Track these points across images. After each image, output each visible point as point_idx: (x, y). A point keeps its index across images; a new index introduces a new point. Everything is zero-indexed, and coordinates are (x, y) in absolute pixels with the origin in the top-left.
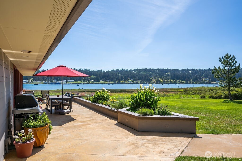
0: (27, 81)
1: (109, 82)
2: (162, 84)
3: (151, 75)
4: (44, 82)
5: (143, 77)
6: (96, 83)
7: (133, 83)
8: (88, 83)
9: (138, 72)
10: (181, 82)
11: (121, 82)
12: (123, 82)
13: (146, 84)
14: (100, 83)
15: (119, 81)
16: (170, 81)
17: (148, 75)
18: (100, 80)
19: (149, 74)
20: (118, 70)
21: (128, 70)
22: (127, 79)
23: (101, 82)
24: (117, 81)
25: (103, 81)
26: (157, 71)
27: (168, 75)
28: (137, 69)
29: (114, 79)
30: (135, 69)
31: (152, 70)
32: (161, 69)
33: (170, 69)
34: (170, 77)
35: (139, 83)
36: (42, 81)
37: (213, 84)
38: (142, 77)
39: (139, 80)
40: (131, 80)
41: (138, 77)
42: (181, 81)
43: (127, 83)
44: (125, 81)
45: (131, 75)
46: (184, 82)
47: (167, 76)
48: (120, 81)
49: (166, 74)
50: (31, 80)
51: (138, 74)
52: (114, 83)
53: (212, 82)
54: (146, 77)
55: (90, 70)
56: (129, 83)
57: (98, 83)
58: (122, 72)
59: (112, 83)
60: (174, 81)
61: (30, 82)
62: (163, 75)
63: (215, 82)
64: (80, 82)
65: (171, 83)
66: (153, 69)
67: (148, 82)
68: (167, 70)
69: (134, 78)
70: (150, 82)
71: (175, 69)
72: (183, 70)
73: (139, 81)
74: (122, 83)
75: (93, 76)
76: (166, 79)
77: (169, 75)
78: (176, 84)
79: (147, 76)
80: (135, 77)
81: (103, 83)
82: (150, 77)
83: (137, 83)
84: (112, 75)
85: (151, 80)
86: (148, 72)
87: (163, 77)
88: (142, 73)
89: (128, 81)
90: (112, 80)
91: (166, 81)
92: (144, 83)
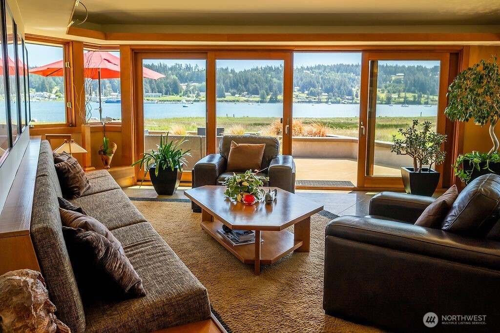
0: (46, 94)
1: (249, 97)
2: (381, 104)
3: (353, 80)
5: (335, 85)
7: (310, 102)
8: (195, 101)
9: (320, 74)
10: (432, 101)
11: (280, 97)
13: (343, 103)
14: (227, 101)
15: (273, 95)
16: (405, 98)
17: (347, 80)
18: (226, 94)
19: (349, 79)
23: (228, 98)
24: (269, 97)
25: (233, 94)
27: (398, 82)
28: (317, 65)
29: (261, 92)
30: (313, 66)
34: (402, 87)
35: (326, 100)
38: (332, 87)
39: (323, 94)
40: (303, 92)
41: (322, 87)
42: (431, 97)
45: (304, 80)
47: (396, 84)
48: (276, 95)
49: (393, 78)
50: (56, 92)
51: (322, 78)
52: (262, 102)
54: (341, 85)
56: (298, 102)
57: (222, 101)
58: (281, 72)
59: (256, 102)
60: (414, 96)
61: (53, 96)
62: (385, 80)
64: (177, 97)
65: (406, 102)
66: (358, 66)
67: (348, 99)
68: (395, 69)
69: (312, 89)
70: (353, 99)
71: (416, 66)
73: (326, 97)
76: (394, 93)
77: (401, 83)
78: (419, 103)
79: (345, 85)
80: (314, 87)
81: (234, 101)
82: (352, 86)
83: (320, 102)
84: (256, 82)
85: (355, 93)
86: (345, 74)
87: (386, 87)
88: (331, 77)
89: (297, 97)
90: (255, 92)
91: (394, 96)
92: (339, 102)
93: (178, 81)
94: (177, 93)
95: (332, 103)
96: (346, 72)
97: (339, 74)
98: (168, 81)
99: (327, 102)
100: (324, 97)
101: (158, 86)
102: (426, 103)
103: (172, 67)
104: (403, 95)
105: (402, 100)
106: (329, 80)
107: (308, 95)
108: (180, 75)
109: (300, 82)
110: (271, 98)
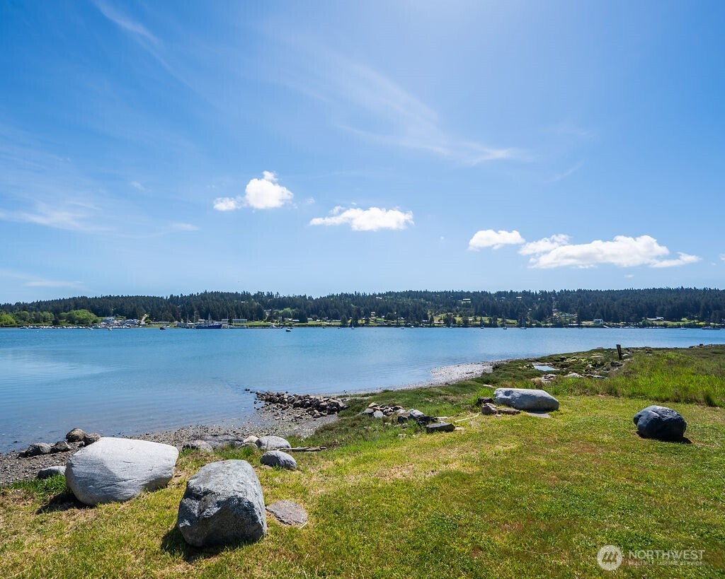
0: (136, 321)
1: (330, 322)
2: (459, 327)
3: (425, 305)
4: (176, 322)
5: (410, 310)
6: (299, 326)
7: (389, 326)
9: (392, 300)
10: (507, 323)
11: (360, 322)
12: (364, 322)
13: (422, 327)
14: (309, 326)
15: (353, 320)
16: (481, 321)
18: (308, 319)
19: (421, 303)
20: (346, 295)
21: (368, 294)
22: (370, 316)
23: (310, 323)
24: (350, 321)
25: (315, 319)
26: (436, 296)
27: (467, 305)
28: (388, 291)
29: (341, 317)
30: (384, 292)
31: (425, 295)
32: (445, 292)
33: (468, 292)
34: (473, 311)
35: (403, 324)
36: (172, 321)
37: (587, 327)
38: (408, 310)
39: (400, 318)
40: (380, 317)
41: (397, 311)
42: (506, 320)
43: (372, 326)
44: (367, 321)
45: (379, 305)
46: (515, 321)
47: (466, 308)
48: (356, 319)
49: (462, 303)
50: (146, 319)
51: (395, 303)
52: (341, 326)
53: (584, 323)
54: (416, 309)
55: (281, 296)
56: (378, 326)
57: (305, 326)
58: (356, 298)
59: (337, 326)
60: (490, 319)
61: (143, 323)
62: (455, 305)
63: (591, 323)
64: (261, 323)
65: (485, 325)
66: (426, 292)
67: (425, 323)
68: (461, 295)
69: (388, 313)
70: (429, 323)
71: (480, 292)
72: (499, 294)
73: (403, 321)
74: (363, 325)
75: (288, 309)
77: (470, 307)
78: (496, 326)
79: (419, 309)
80: (391, 311)
81: (317, 326)
83: (398, 326)
84: (335, 307)
85: (430, 317)
87: (457, 311)
88: (403, 302)
90: (336, 317)
91: (470, 319)
92: (417, 326)
93: (263, 307)
94: (261, 319)
96: (417, 298)
97: (410, 298)
98: (253, 307)
99: (406, 326)
100: (402, 320)
101: (243, 312)
102: (502, 326)
103: (255, 295)
104: (479, 318)
106: (403, 306)
107: (385, 318)
108: (263, 302)
110: (351, 323)
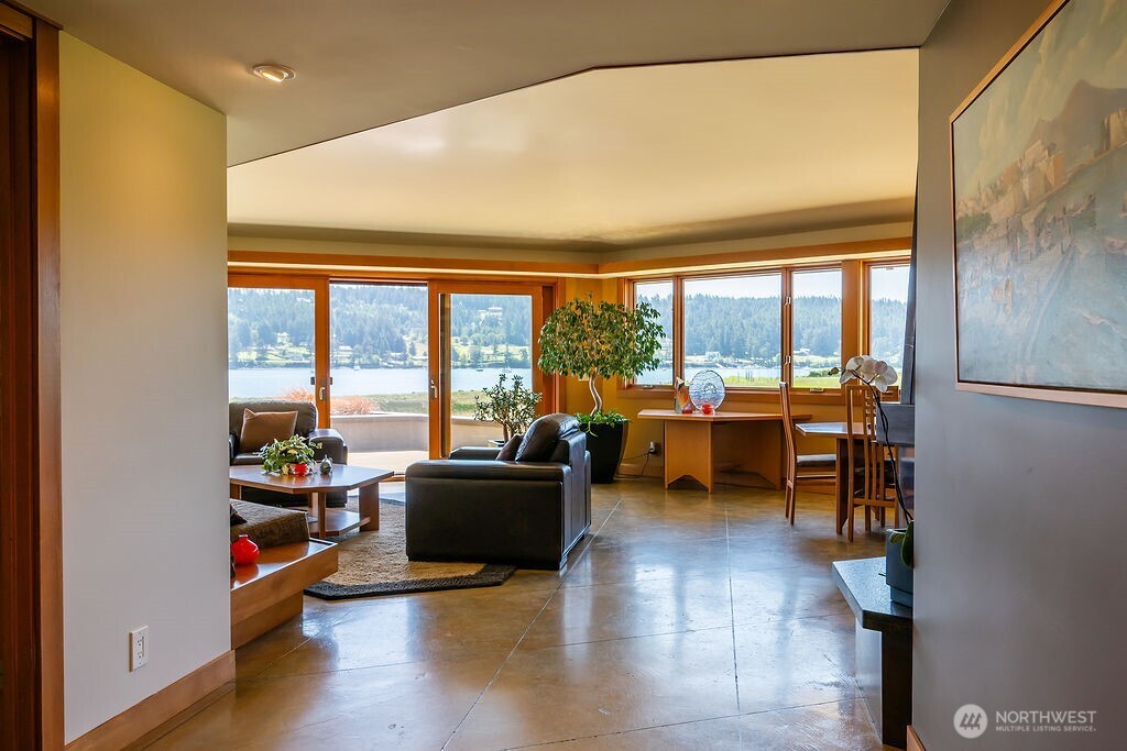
2: (463, 367)
3: (404, 319)
5: (367, 329)
9: (333, 304)
12: (254, 356)
13: (386, 367)
16: (508, 355)
17: (393, 319)
19: (397, 316)
22: (273, 342)
27: (492, 323)
31: (412, 297)
34: (501, 334)
35: (347, 361)
38: (361, 332)
39: (342, 348)
40: (296, 344)
41: (338, 332)
43: (274, 366)
44: (263, 354)
45: (298, 318)
47: (489, 328)
48: (235, 350)
49: (483, 316)
51: (338, 313)
54: (380, 329)
56: (287, 366)
60: (524, 351)
62: (468, 320)
65: (508, 363)
67: (395, 359)
70: (404, 358)
73: (348, 354)
74: (251, 364)
76: (486, 345)
77: (497, 325)
79: (388, 329)
82: (403, 332)
85: (408, 346)
86: (387, 306)
87: (470, 334)
88: (357, 312)
89: (284, 354)
91: (487, 351)
92: (376, 366)
95: (363, 366)
97: (374, 305)
99: (351, 366)
100: (345, 353)
104: (502, 348)
105: (502, 358)
106: (353, 318)
109: (290, 322)
